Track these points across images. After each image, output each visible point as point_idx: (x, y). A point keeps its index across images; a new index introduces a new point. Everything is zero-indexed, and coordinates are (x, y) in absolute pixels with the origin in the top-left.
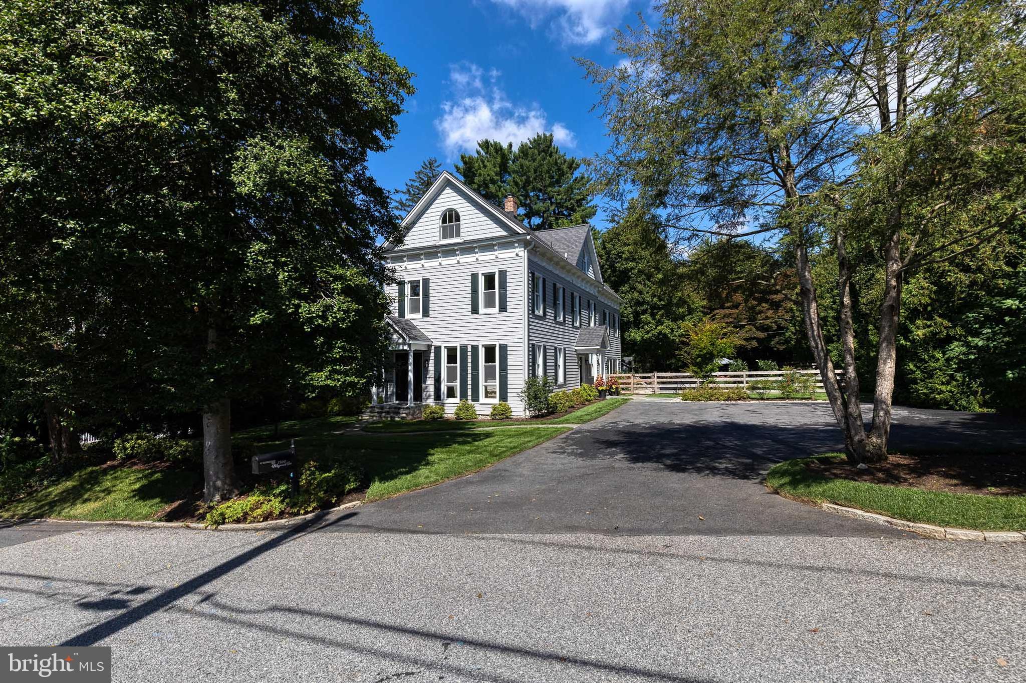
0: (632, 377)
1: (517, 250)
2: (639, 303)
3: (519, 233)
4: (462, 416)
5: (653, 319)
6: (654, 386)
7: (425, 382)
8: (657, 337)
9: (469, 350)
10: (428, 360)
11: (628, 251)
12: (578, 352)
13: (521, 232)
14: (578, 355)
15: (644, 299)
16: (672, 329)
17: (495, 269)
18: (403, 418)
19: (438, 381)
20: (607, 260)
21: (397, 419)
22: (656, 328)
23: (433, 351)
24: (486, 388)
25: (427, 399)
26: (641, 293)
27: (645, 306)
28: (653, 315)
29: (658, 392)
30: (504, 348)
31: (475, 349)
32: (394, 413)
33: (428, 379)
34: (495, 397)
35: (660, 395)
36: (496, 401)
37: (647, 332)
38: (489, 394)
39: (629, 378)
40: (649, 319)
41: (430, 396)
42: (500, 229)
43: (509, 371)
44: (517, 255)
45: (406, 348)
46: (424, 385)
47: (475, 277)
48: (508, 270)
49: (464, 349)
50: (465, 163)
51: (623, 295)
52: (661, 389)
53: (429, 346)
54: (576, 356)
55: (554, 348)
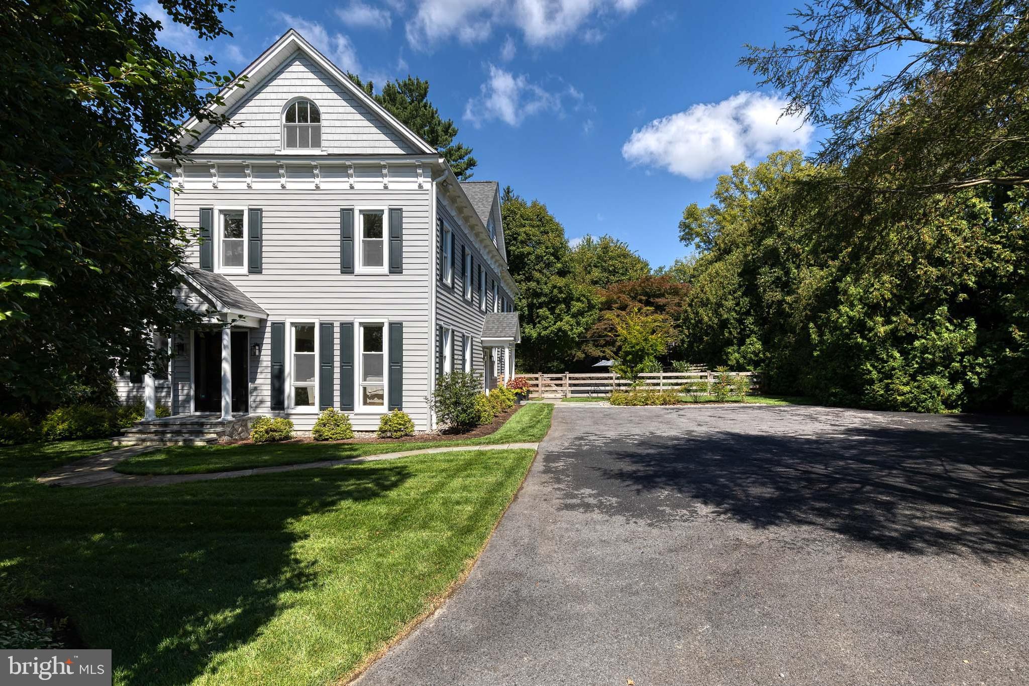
0: (540, 379)
1: (421, 180)
2: (537, 295)
3: (424, 153)
4: (327, 433)
5: (551, 314)
6: (564, 388)
7: (254, 380)
8: (556, 334)
9: (337, 330)
10: (259, 345)
11: (525, 232)
12: (484, 345)
13: (428, 152)
14: (484, 348)
15: (542, 290)
16: (571, 325)
17: (383, 206)
18: (209, 441)
19: (278, 377)
21: (199, 443)
22: (555, 324)
23: (268, 329)
24: (365, 389)
25: (257, 407)
26: (538, 283)
27: (543, 299)
28: (552, 310)
29: (569, 395)
30: (396, 329)
31: (347, 329)
32: (191, 433)
33: (259, 376)
34: (382, 404)
35: (572, 399)
36: (384, 409)
37: (546, 328)
38: (370, 398)
39: (537, 379)
40: (548, 313)
41: (262, 402)
42: (391, 144)
43: (404, 364)
44: (420, 186)
46: (251, 386)
47: (346, 215)
48: (404, 208)
49: (327, 328)
52: (573, 392)
53: (262, 321)
54: (482, 349)
55: (462, 335)
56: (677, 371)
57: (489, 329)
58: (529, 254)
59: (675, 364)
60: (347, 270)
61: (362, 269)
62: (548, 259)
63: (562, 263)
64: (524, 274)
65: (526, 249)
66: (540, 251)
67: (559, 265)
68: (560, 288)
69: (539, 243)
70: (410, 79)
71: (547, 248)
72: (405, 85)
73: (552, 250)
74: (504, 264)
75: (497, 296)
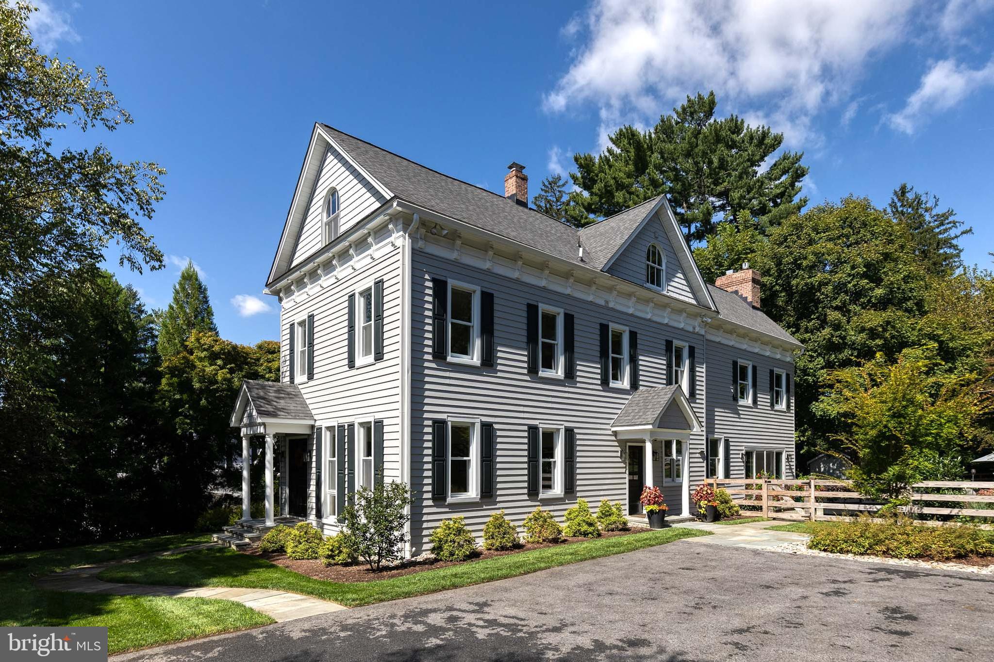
1: (394, 236)
6: (807, 505)
7: (309, 486)
9: (346, 432)
10: (311, 451)
12: (620, 437)
13: (388, 198)
15: (843, 338)
18: (240, 546)
20: (779, 277)
23: (315, 436)
25: (310, 514)
26: (837, 327)
27: (847, 353)
29: (817, 517)
30: (379, 428)
31: (352, 430)
33: (311, 482)
39: (759, 487)
41: (312, 509)
43: (385, 473)
44: (394, 246)
45: (261, 430)
46: (308, 491)
48: (384, 278)
49: (341, 431)
50: (581, 166)
51: (807, 336)
52: (827, 512)
53: (313, 427)
54: (616, 444)
55: (526, 428)
57: (627, 414)
58: (822, 284)
60: (351, 365)
61: (360, 361)
62: (854, 286)
63: (887, 287)
64: (818, 318)
65: (819, 276)
66: (840, 276)
67: (879, 292)
68: (872, 330)
69: (839, 263)
70: (689, 101)
71: (853, 268)
72: (684, 109)
73: (862, 270)
74: (704, 312)
75: (687, 362)
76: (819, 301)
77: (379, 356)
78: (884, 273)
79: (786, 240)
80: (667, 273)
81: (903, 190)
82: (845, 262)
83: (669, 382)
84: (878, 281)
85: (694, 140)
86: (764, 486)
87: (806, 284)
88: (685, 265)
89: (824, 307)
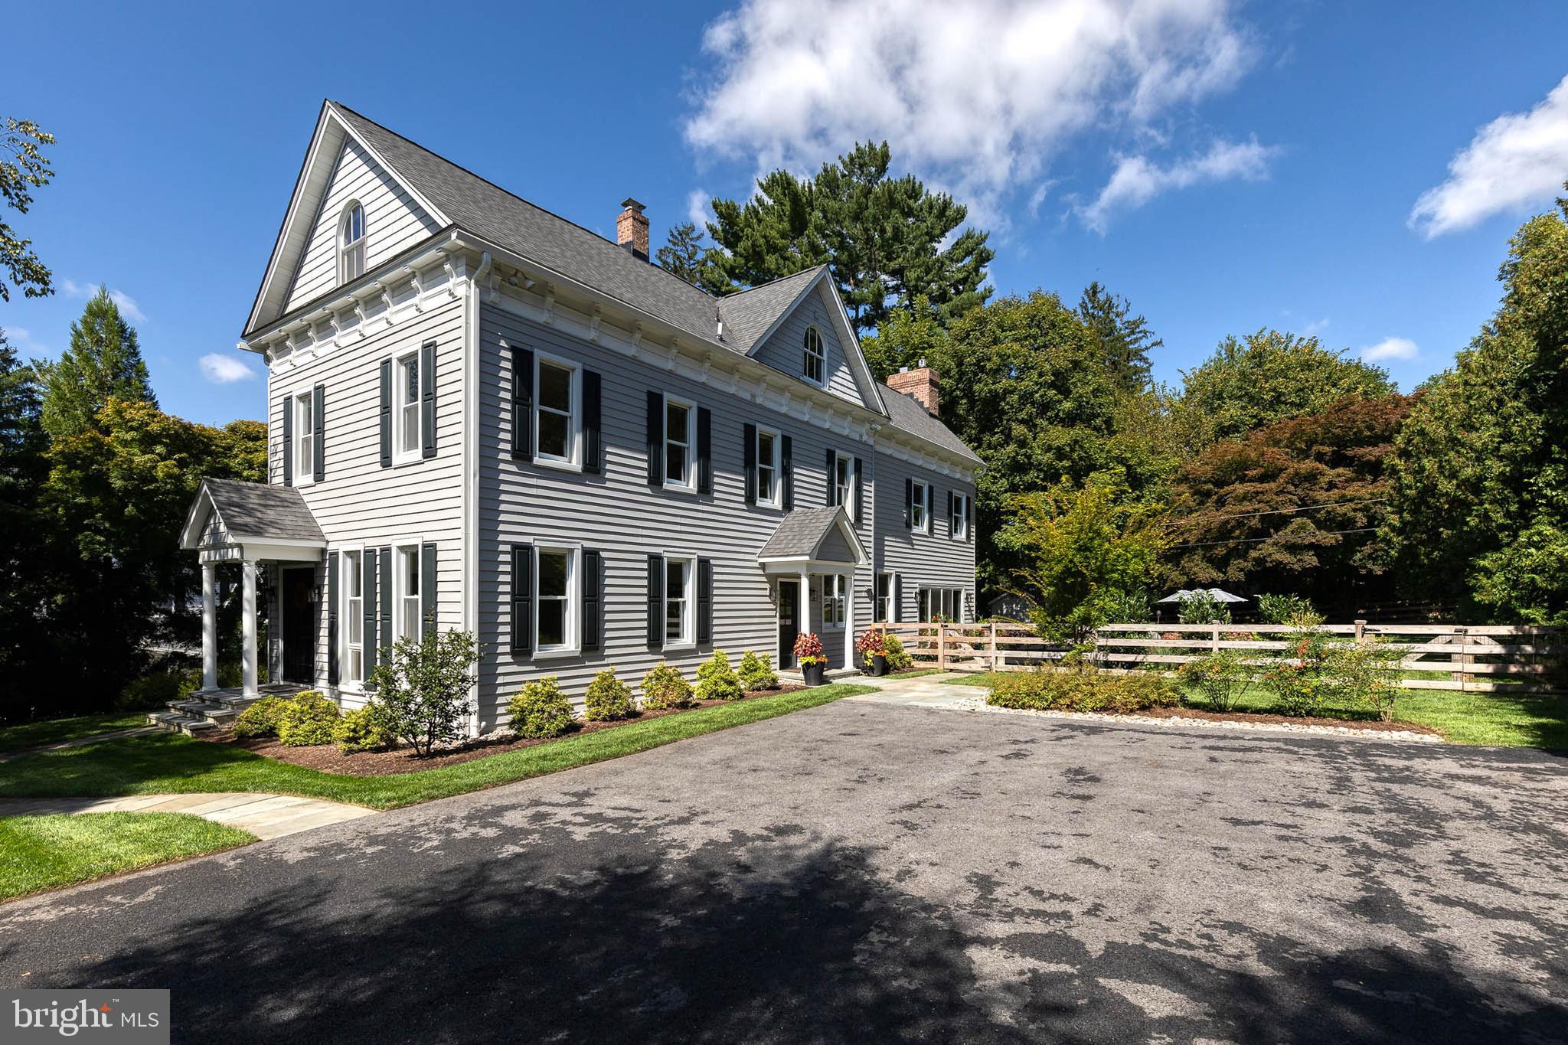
1: (452, 282)
7: (318, 638)
9: (378, 559)
10: (321, 586)
12: (769, 571)
13: (442, 226)
14: (771, 577)
17: (417, 343)
19: (333, 636)
23: (327, 564)
27: (1032, 474)
30: (429, 554)
31: (387, 557)
33: (321, 632)
41: (322, 671)
43: (438, 617)
44: (452, 296)
45: (234, 554)
46: (315, 646)
47: (386, 371)
48: (438, 341)
49: (371, 557)
50: (721, 216)
51: (990, 452)
52: (1009, 661)
53: (323, 551)
54: (764, 579)
55: (645, 557)
56: (1268, 619)
57: (777, 541)
58: (1008, 392)
59: (1265, 602)
60: (386, 461)
61: (399, 457)
62: (1041, 396)
63: (1076, 400)
65: (1004, 383)
66: (1026, 384)
67: (1067, 405)
68: (1059, 449)
69: (1026, 368)
70: (859, 149)
71: (1041, 375)
72: (852, 158)
73: (1050, 378)
74: (874, 416)
75: (853, 478)
76: (1003, 412)
77: (430, 452)
78: (1073, 383)
79: (968, 335)
80: (829, 364)
81: (1094, 291)
82: (1032, 368)
83: (831, 503)
84: (1066, 392)
85: (863, 200)
86: (941, 632)
87: (990, 391)
88: (850, 357)
89: (1008, 420)
